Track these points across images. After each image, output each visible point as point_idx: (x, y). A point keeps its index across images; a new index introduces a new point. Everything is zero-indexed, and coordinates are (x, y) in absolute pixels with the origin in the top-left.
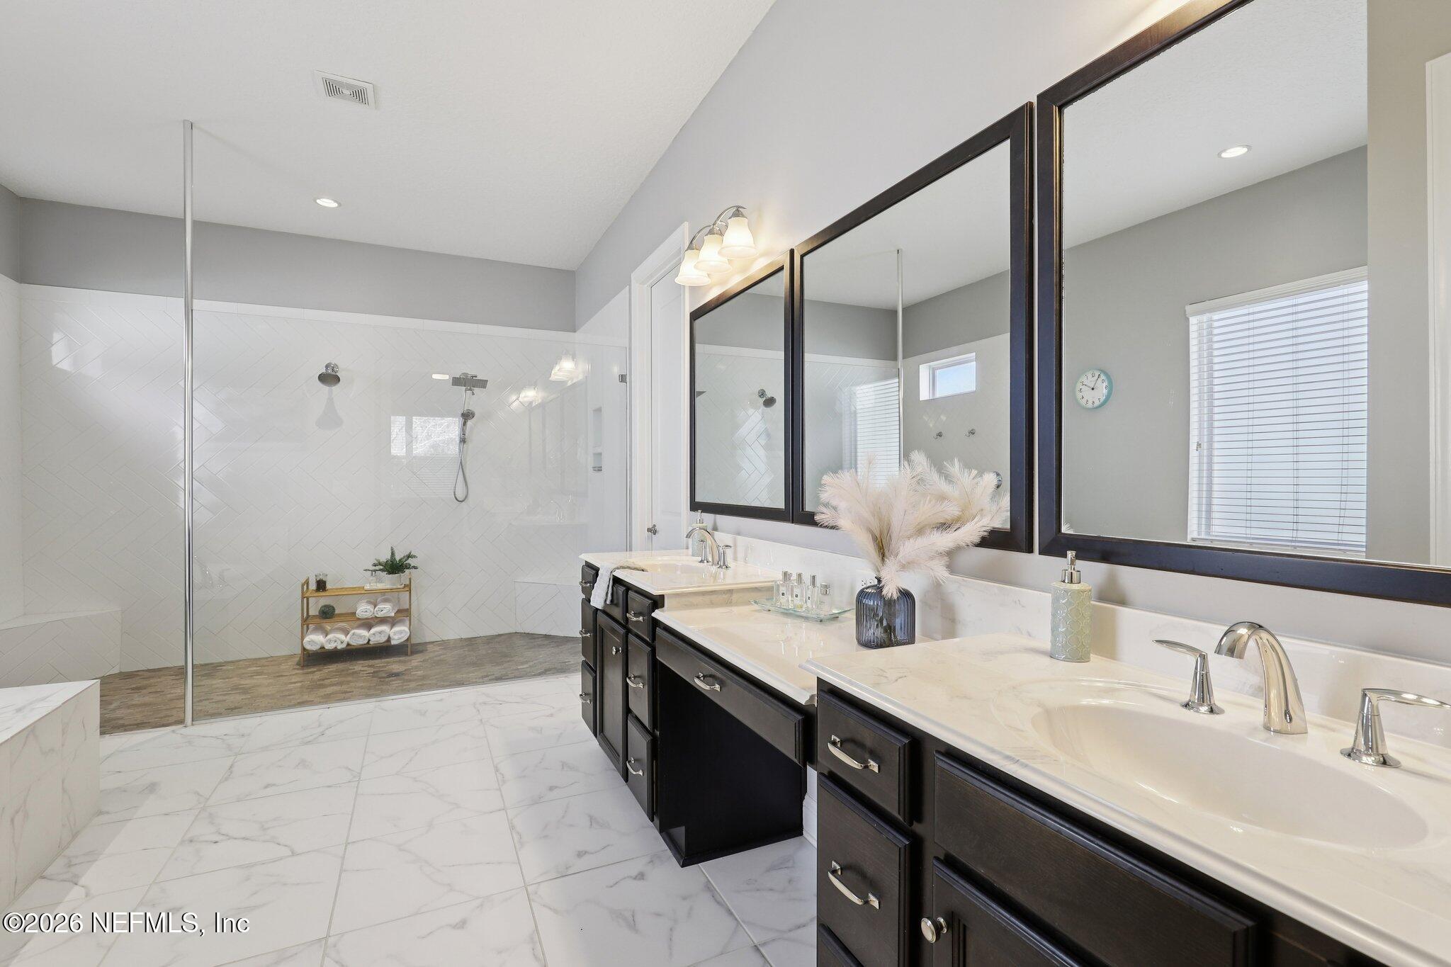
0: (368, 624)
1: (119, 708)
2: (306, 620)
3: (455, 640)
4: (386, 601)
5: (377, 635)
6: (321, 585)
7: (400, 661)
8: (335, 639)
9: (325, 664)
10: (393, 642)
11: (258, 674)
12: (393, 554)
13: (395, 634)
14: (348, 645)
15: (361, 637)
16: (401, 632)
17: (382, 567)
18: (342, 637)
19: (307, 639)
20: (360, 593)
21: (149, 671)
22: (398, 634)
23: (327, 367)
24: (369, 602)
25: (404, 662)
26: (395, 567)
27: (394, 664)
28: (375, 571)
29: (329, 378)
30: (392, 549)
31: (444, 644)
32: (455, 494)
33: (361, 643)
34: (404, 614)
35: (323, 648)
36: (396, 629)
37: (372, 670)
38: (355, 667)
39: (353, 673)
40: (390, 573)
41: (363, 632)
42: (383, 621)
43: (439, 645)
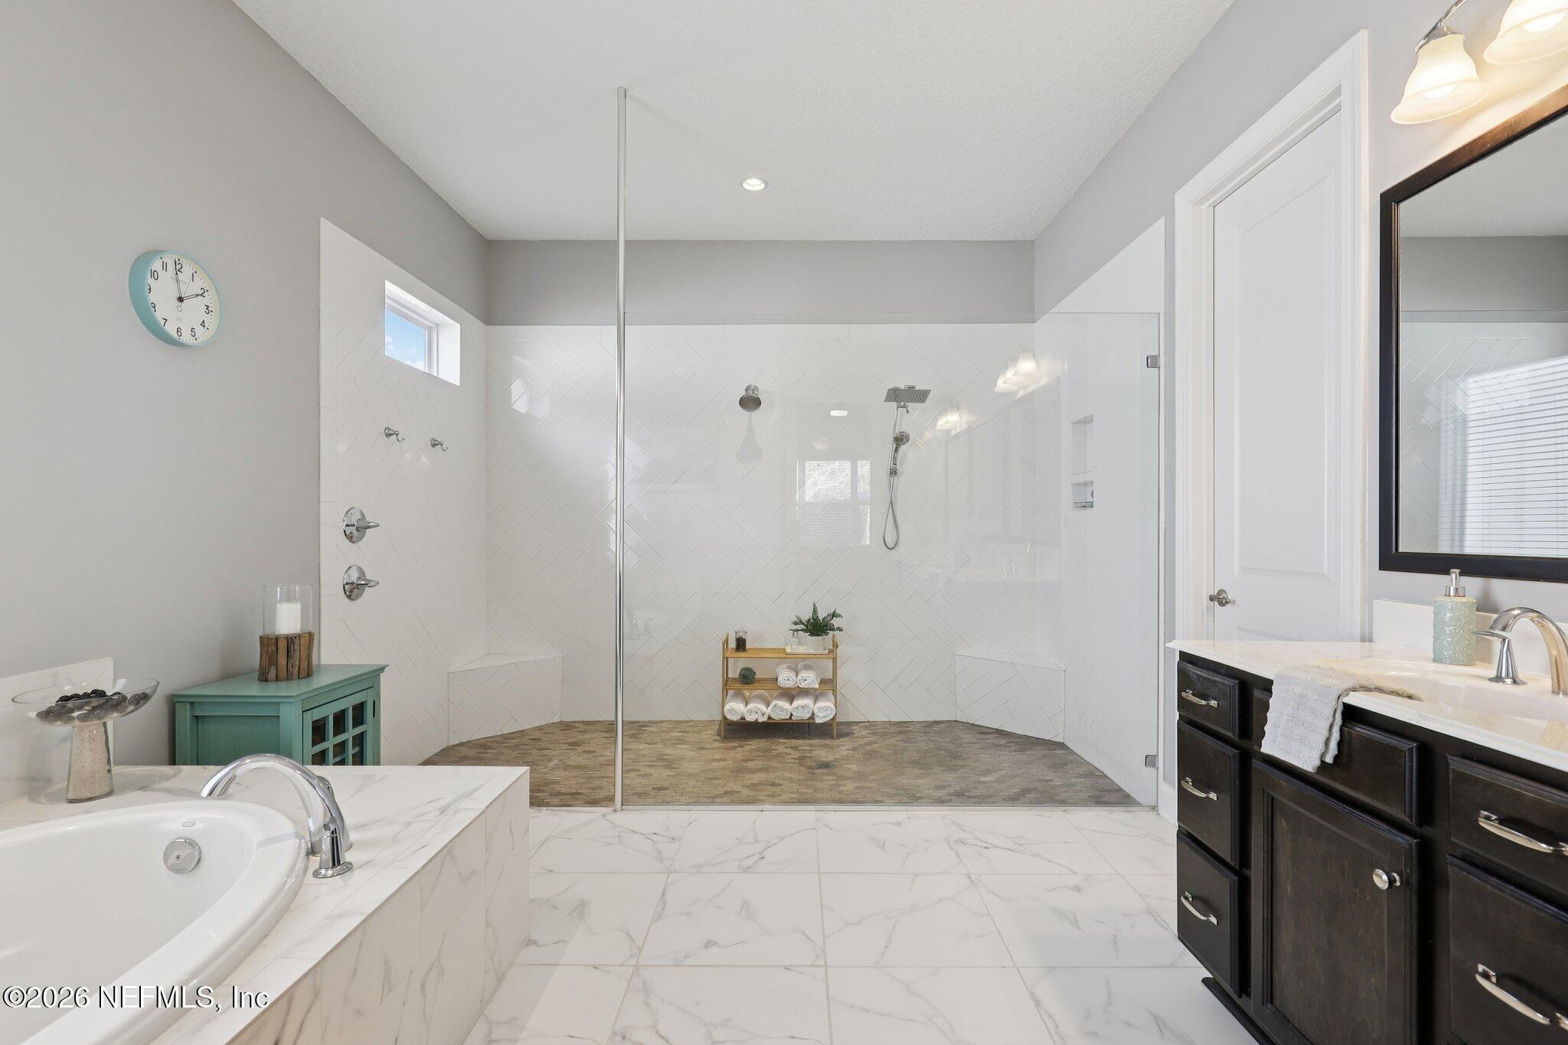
0: (790, 695)
1: (557, 767)
2: (727, 682)
3: (884, 723)
4: (808, 668)
5: (800, 709)
6: (741, 644)
7: (826, 746)
8: (754, 710)
9: (746, 738)
10: (818, 721)
11: (681, 741)
12: (815, 611)
13: (820, 709)
14: (769, 718)
15: (783, 710)
16: (826, 709)
17: (803, 627)
18: (763, 707)
19: (727, 707)
20: (783, 656)
21: (584, 723)
22: (823, 710)
23: (747, 390)
24: (790, 668)
25: (832, 748)
26: (817, 627)
27: (820, 750)
28: (797, 630)
29: (750, 402)
30: (814, 606)
31: (870, 725)
32: (884, 541)
33: (783, 718)
34: (829, 684)
35: (743, 718)
36: (821, 704)
37: (796, 754)
38: (778, 748)
39: (778, 755)
40: (812, 634)
41: (784, 704)
42: (804, 692)
43: (866, 728)
